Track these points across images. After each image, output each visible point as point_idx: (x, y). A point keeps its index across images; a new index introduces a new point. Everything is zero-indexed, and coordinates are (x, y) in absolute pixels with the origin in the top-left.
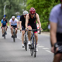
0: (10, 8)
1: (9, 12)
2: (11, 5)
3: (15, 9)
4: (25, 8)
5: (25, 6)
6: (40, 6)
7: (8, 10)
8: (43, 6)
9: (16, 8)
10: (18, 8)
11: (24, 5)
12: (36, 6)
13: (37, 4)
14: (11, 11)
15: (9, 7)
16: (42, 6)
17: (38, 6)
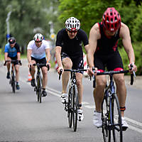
0: (21, 19)
1: (17, 28)
2: (24, 12)
3: (33, 21)
4: (56, 17)
5: (56, 13)
6: (89, 13)
7: (17, 22)
8: (97, 14)
9: (35, 17)
10: (40, 18)
11: (54, 11)
12: (79, 14)
13: (83, 10)
14: (23, 24)
15: (19, 15)
16: (93, 13)
17: (84, 13)
